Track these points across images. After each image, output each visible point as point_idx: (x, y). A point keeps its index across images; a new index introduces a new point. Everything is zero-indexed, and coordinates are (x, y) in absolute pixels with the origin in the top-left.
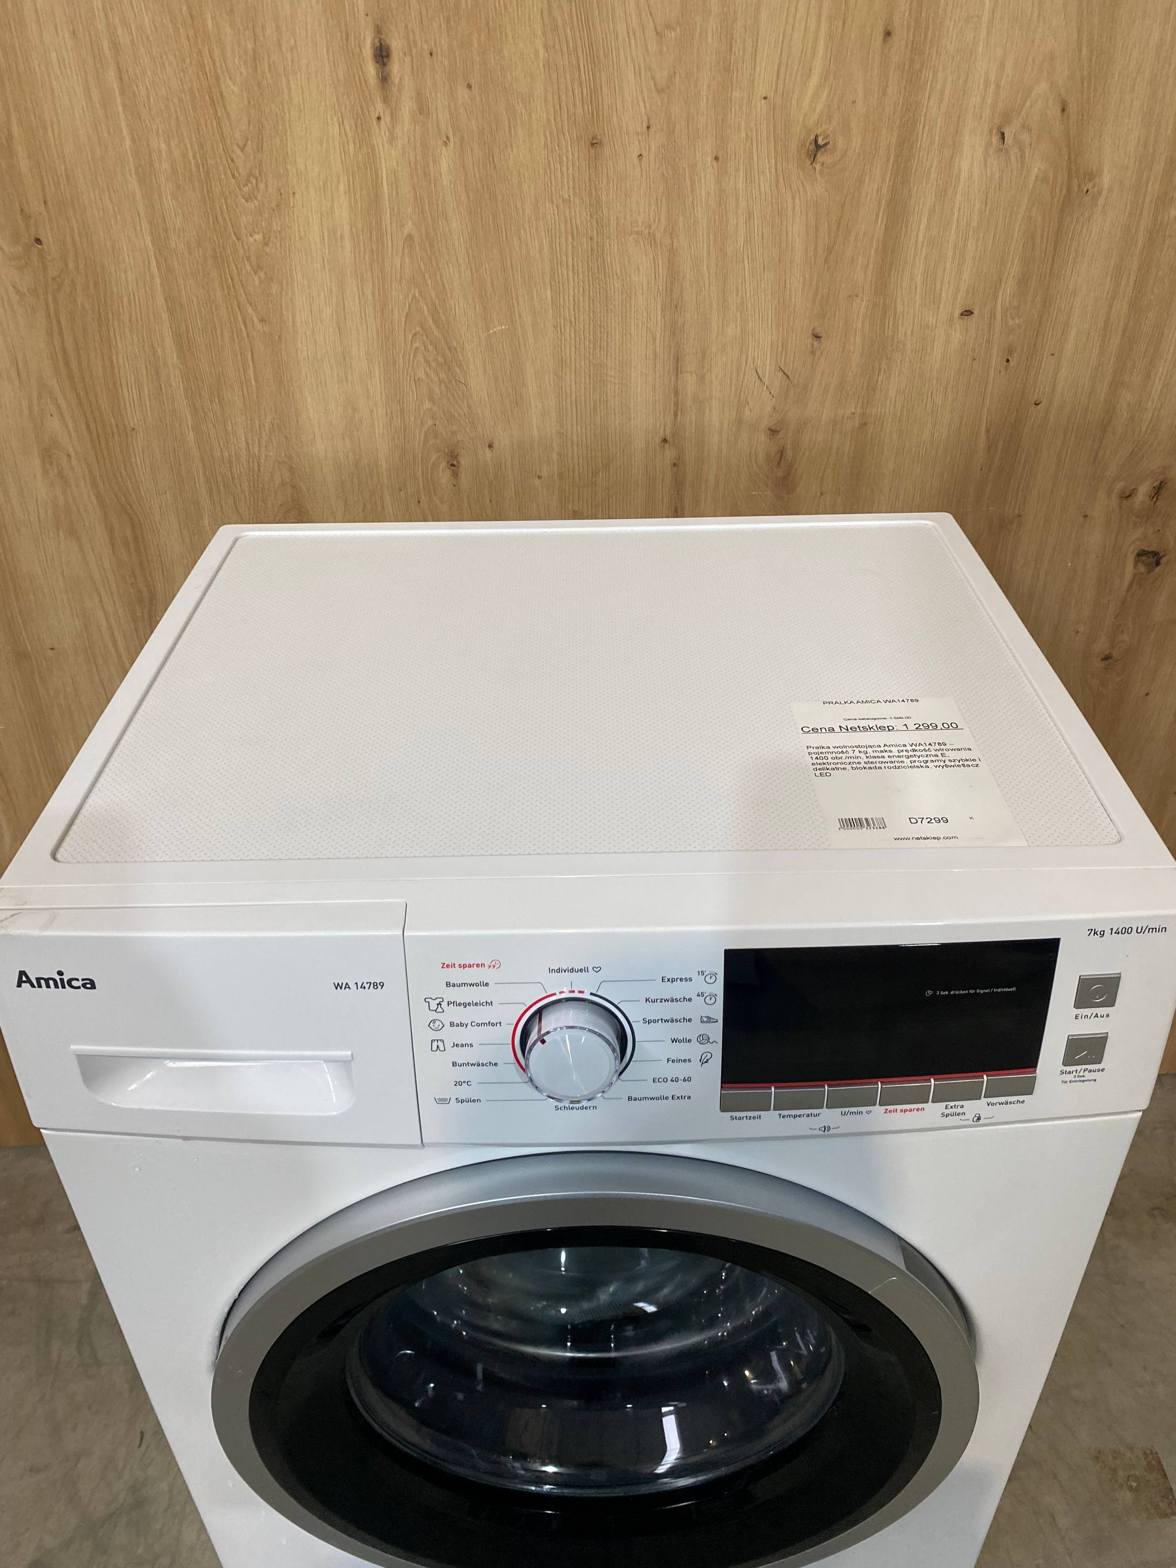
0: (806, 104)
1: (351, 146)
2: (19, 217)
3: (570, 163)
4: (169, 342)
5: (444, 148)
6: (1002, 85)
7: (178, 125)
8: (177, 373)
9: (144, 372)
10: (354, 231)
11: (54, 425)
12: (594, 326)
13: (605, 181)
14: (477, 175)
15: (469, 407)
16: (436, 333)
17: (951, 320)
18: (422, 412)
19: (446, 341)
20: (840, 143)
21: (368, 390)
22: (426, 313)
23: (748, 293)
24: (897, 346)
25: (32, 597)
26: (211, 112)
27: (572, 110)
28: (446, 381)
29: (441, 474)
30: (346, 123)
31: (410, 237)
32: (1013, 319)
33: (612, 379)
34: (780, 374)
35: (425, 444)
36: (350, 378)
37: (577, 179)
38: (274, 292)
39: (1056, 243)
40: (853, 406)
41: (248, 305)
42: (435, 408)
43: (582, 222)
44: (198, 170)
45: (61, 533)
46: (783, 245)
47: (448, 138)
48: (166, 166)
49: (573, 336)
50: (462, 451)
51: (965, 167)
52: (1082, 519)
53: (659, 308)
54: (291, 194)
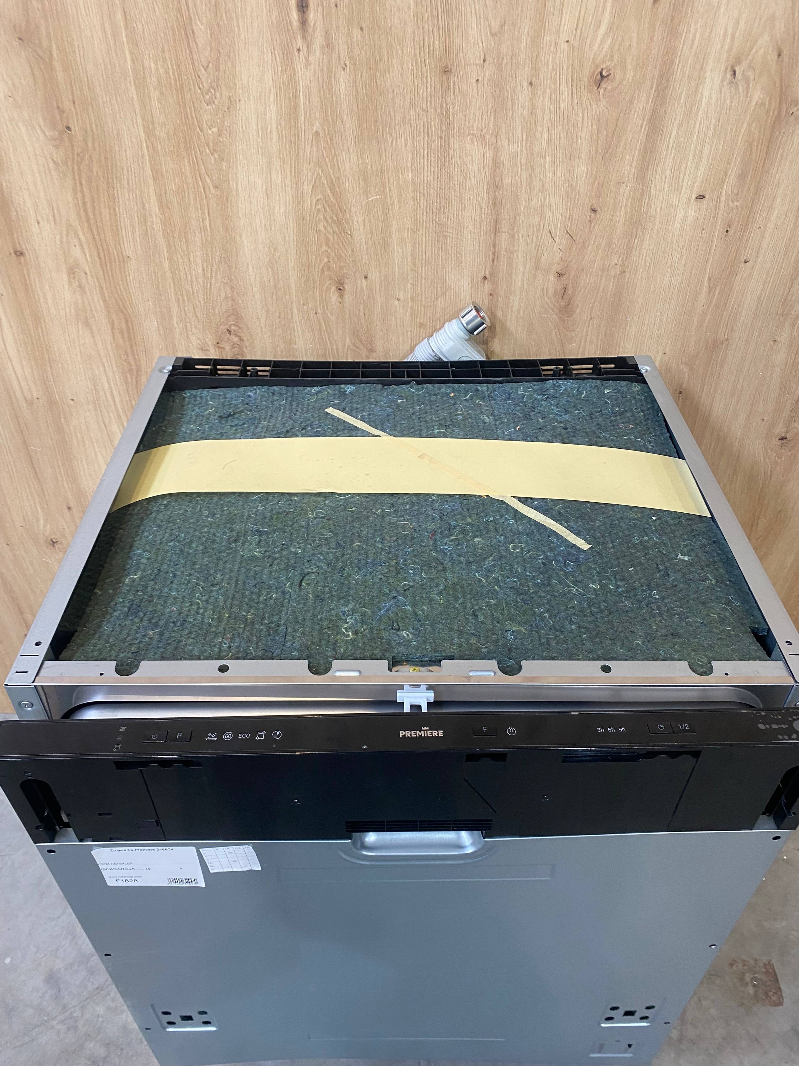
0: (596, 47)
1: (279, 68)
2: (56, 111)
3: (429, 86)
4: (153, 198)
5: (342, 72)
6: (736, 37)
7: (163, 51)
8: (159, 221)
9: (136, 218)
10: (279, 127)
11: (77, 253)
12: (440, 198)
13: (452, 97)
14: (364, 91)
15: (352, 250)
16: (332, 199)
17: (689, 201)
18: (321, 253)
19: (339, 206)
20: (619, 75)
21: (285, 237)
22: (326, 185)
23: (548, 179)
24: (650, 219)
25: (60, 365)
26: (186, 43)
27: (431, 48)
28: (338, 232)
29: (331, 296)
30: (276, 52)
31: (317, 133)
32: (733, 202)
33: (451, 235)
34: (567, 236)
35: (321, 274)
36: (273, 228)
37: (433, 96)
38: (224, 168)
39: (768, 149)
40: (616, 259)
41: (206, 176)
42: (329, 251)
43: (435, 126)
44: (176, 84)
45: (80, 323)
46: (574, 145)
47: (346, 65)
48: (154, 79)
49: (425, 203)
50: (347, 281)
51: (706, 94)
52: (772, 343)
53: (485, 187)
54: (238, 100)
